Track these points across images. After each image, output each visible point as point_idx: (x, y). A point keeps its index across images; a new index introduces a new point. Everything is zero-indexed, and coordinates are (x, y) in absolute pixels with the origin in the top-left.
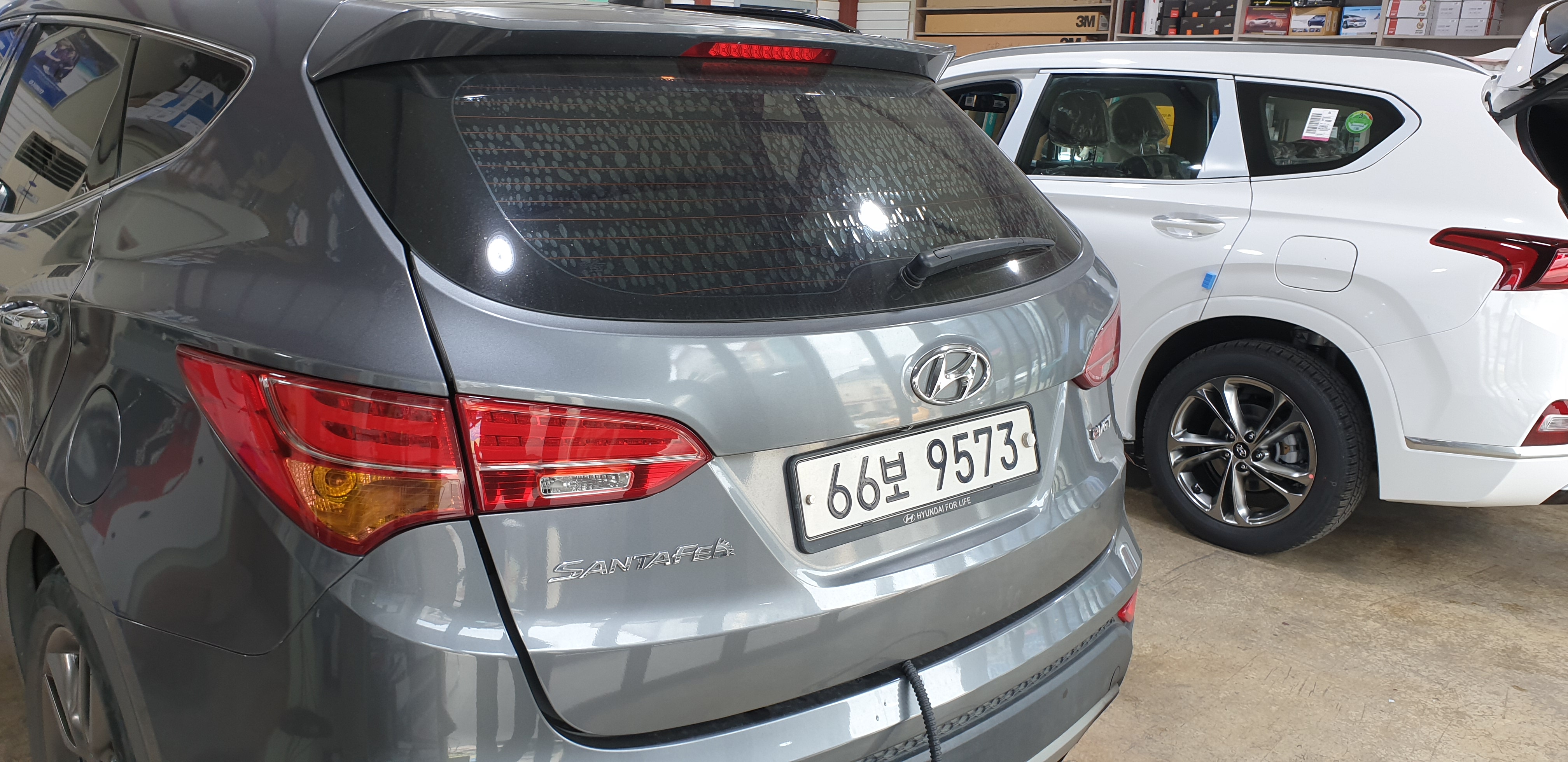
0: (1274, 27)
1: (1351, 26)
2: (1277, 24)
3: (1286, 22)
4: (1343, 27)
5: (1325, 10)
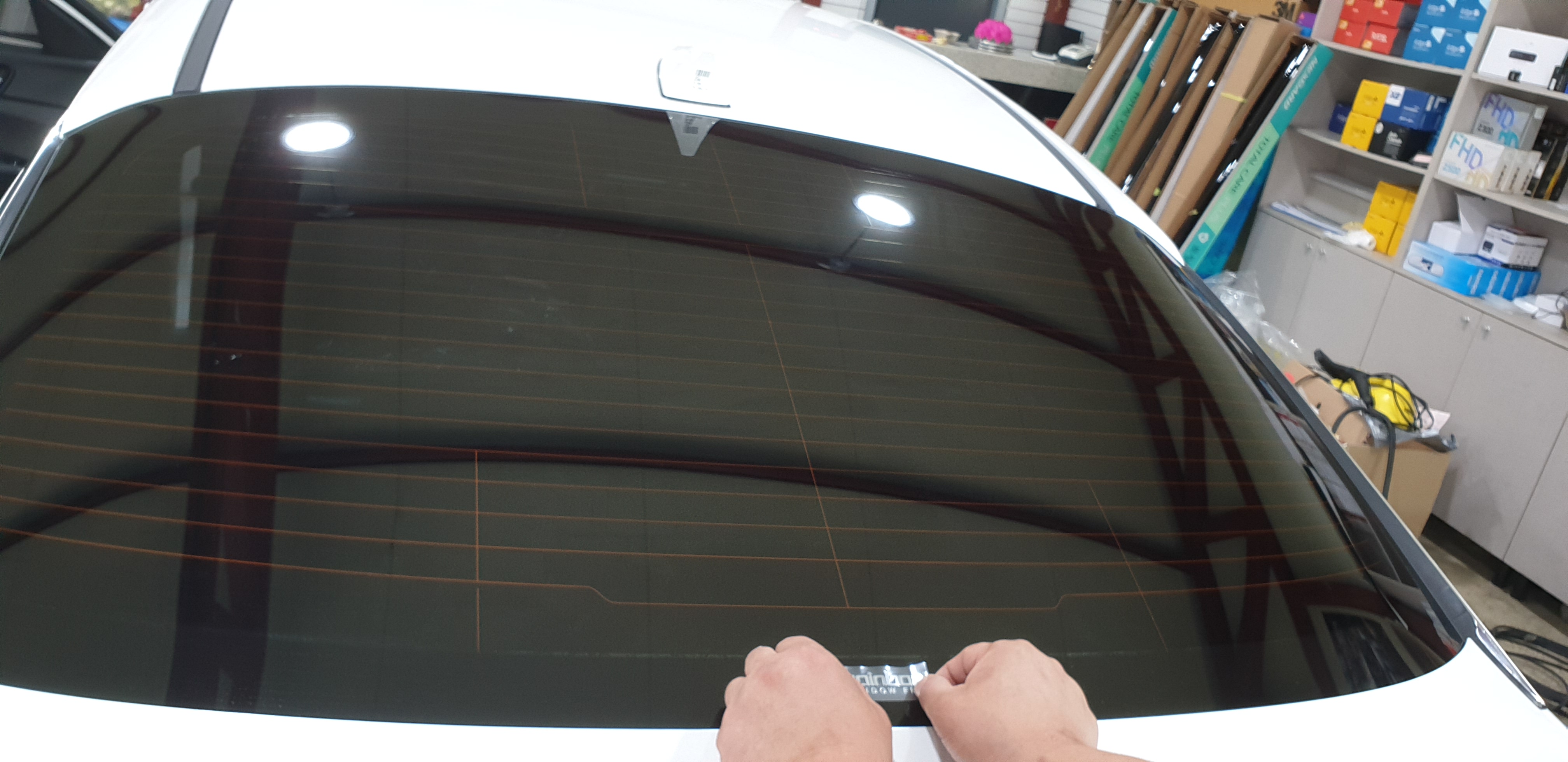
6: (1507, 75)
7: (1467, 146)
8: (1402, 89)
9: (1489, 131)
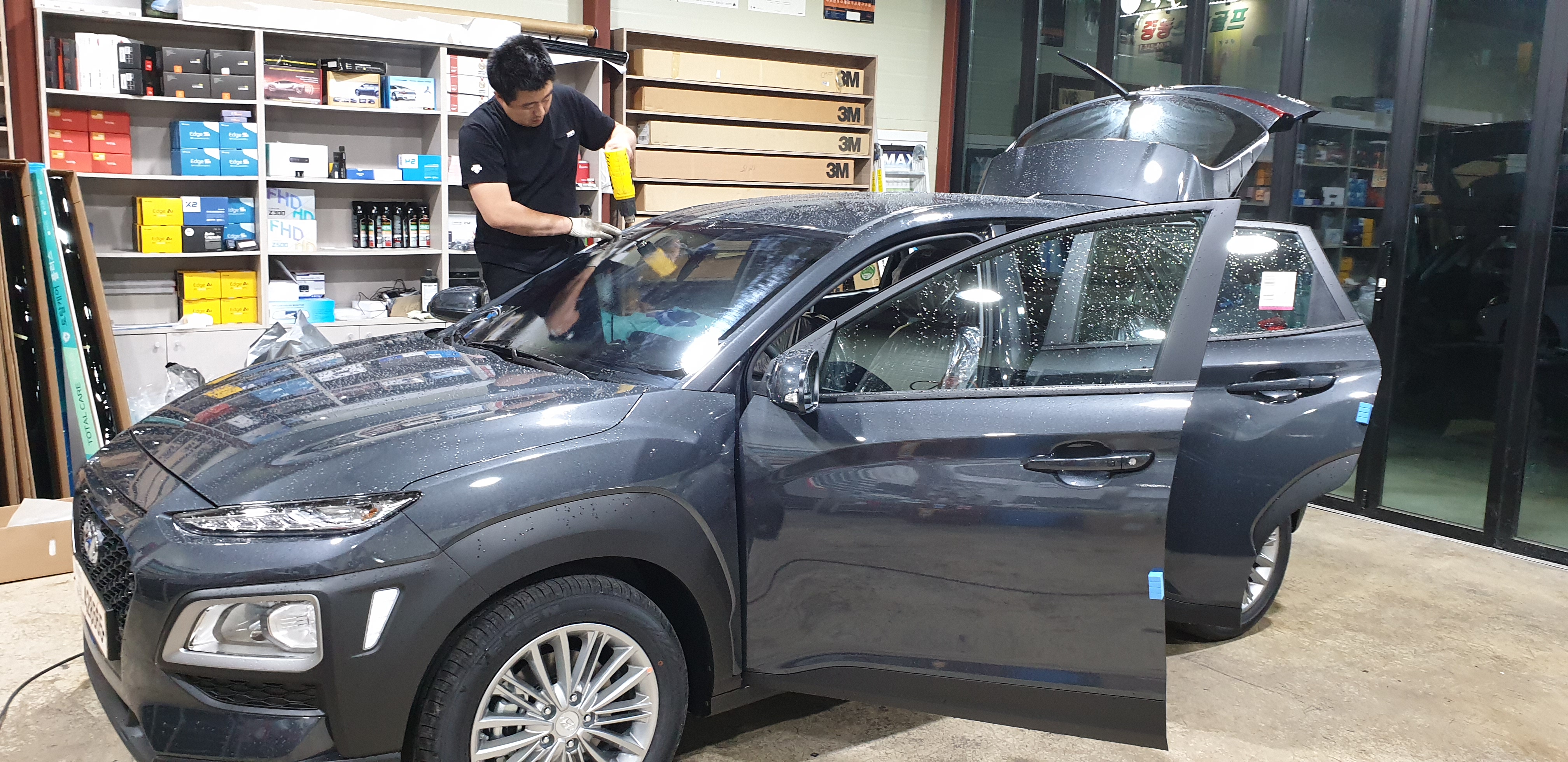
0: (304, 94)
1: (401, 99)
2: (307, 90)
3: (319, 89)
4: (392, 98)
5: (375, 78)
6: (295, 175)
7: (286, 226)
8: (197, 199)
9: (282, 213)
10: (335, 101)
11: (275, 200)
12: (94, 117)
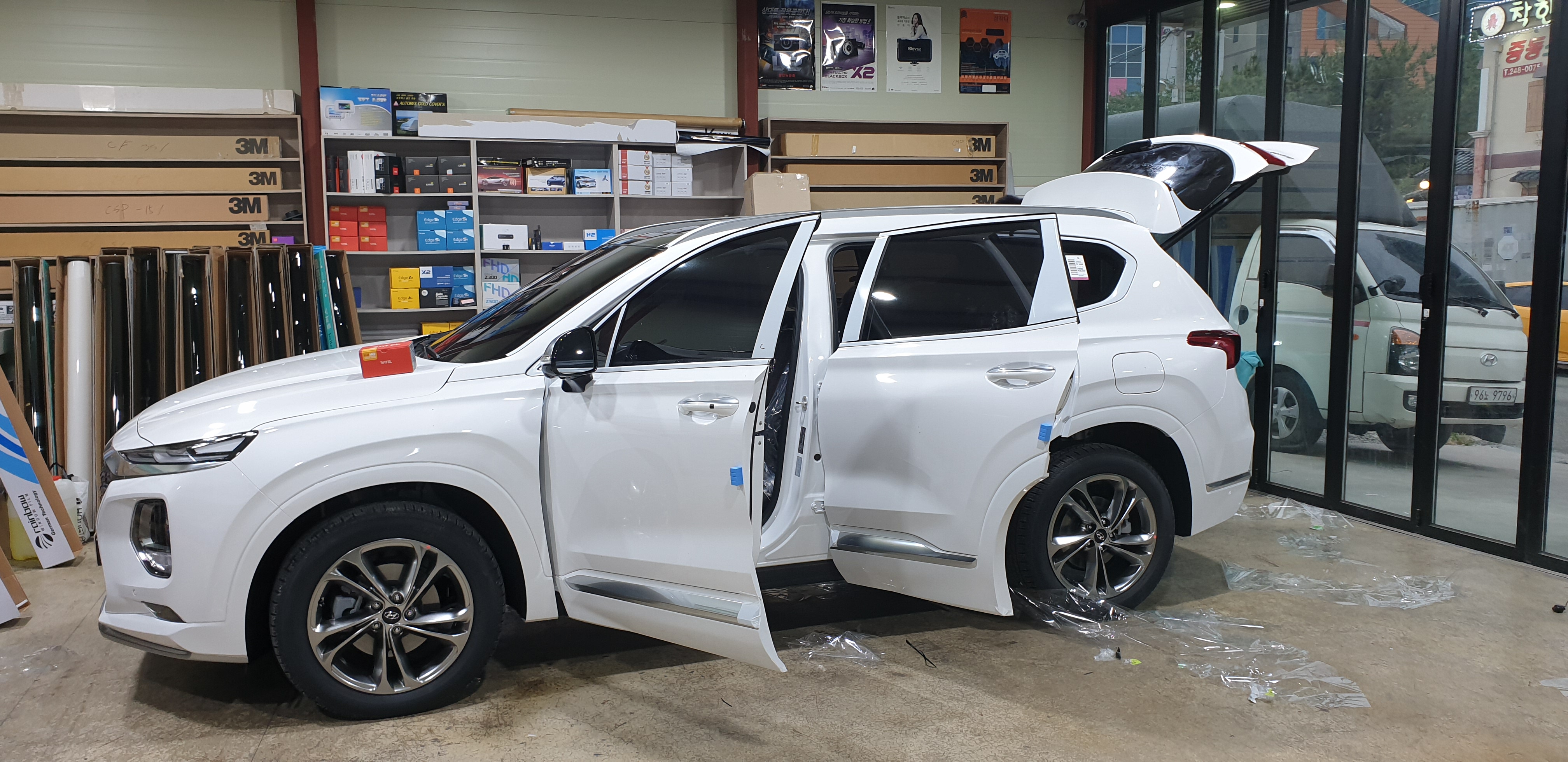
0: (509, 186)
1: (584, 186)
2: (511, 183)
3: (520, 181)
4: (577, 186)
5: (562, 171)
6: (502, 248)
7: (496, 287)
8: (430, 268)
9: (495, 277)
10: (532, 190)
11: (489, 267)
12: (361, 210)
